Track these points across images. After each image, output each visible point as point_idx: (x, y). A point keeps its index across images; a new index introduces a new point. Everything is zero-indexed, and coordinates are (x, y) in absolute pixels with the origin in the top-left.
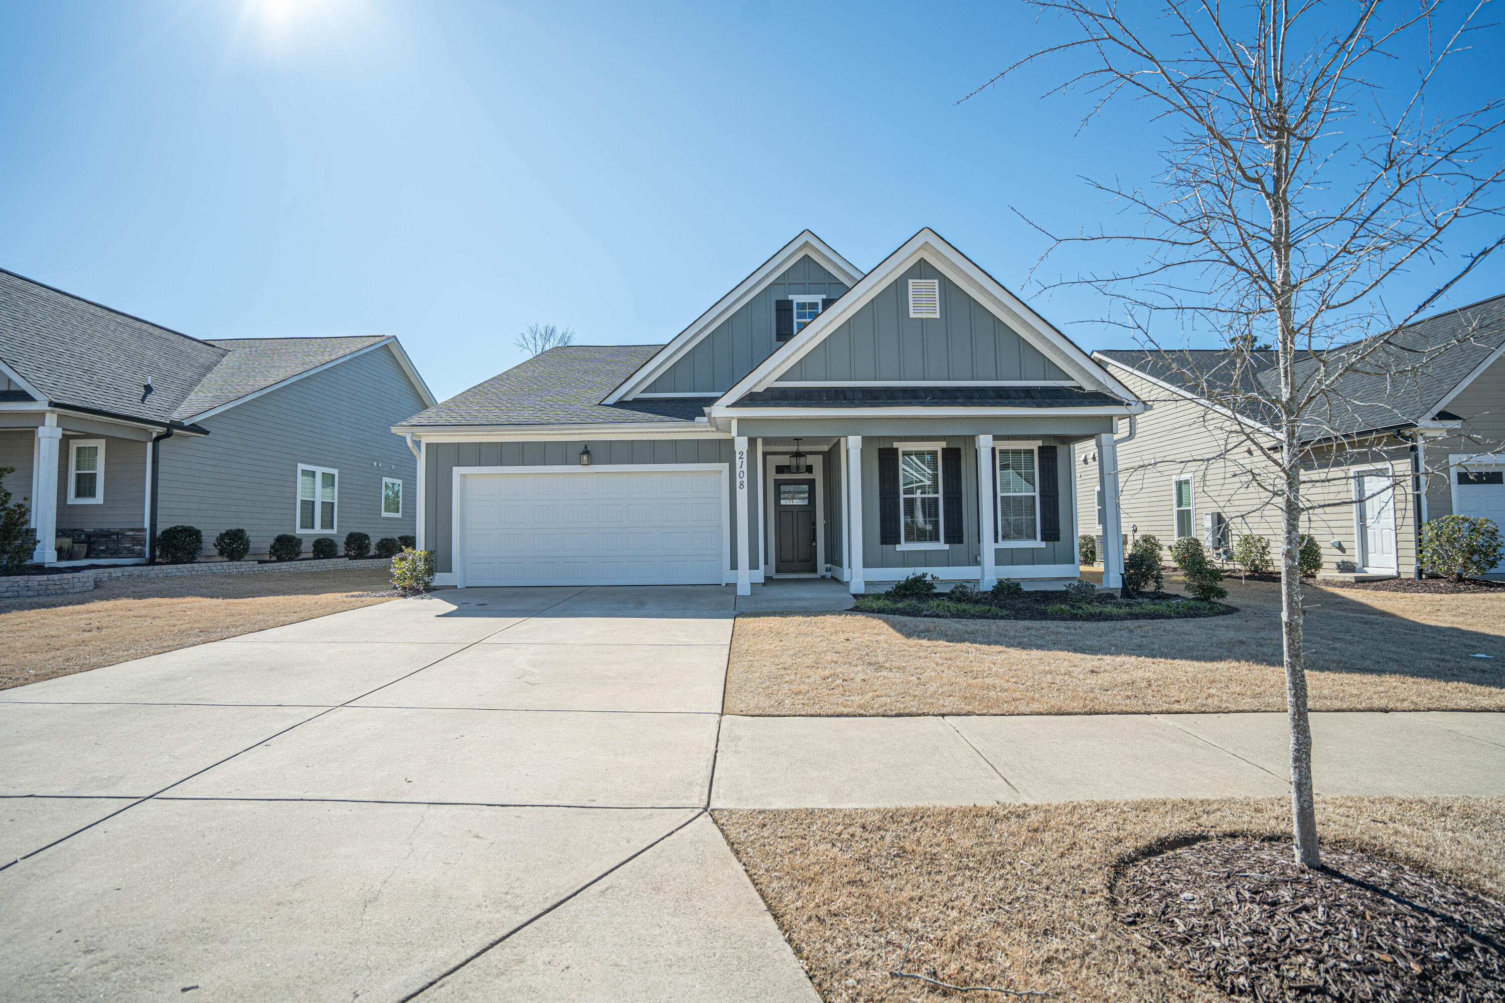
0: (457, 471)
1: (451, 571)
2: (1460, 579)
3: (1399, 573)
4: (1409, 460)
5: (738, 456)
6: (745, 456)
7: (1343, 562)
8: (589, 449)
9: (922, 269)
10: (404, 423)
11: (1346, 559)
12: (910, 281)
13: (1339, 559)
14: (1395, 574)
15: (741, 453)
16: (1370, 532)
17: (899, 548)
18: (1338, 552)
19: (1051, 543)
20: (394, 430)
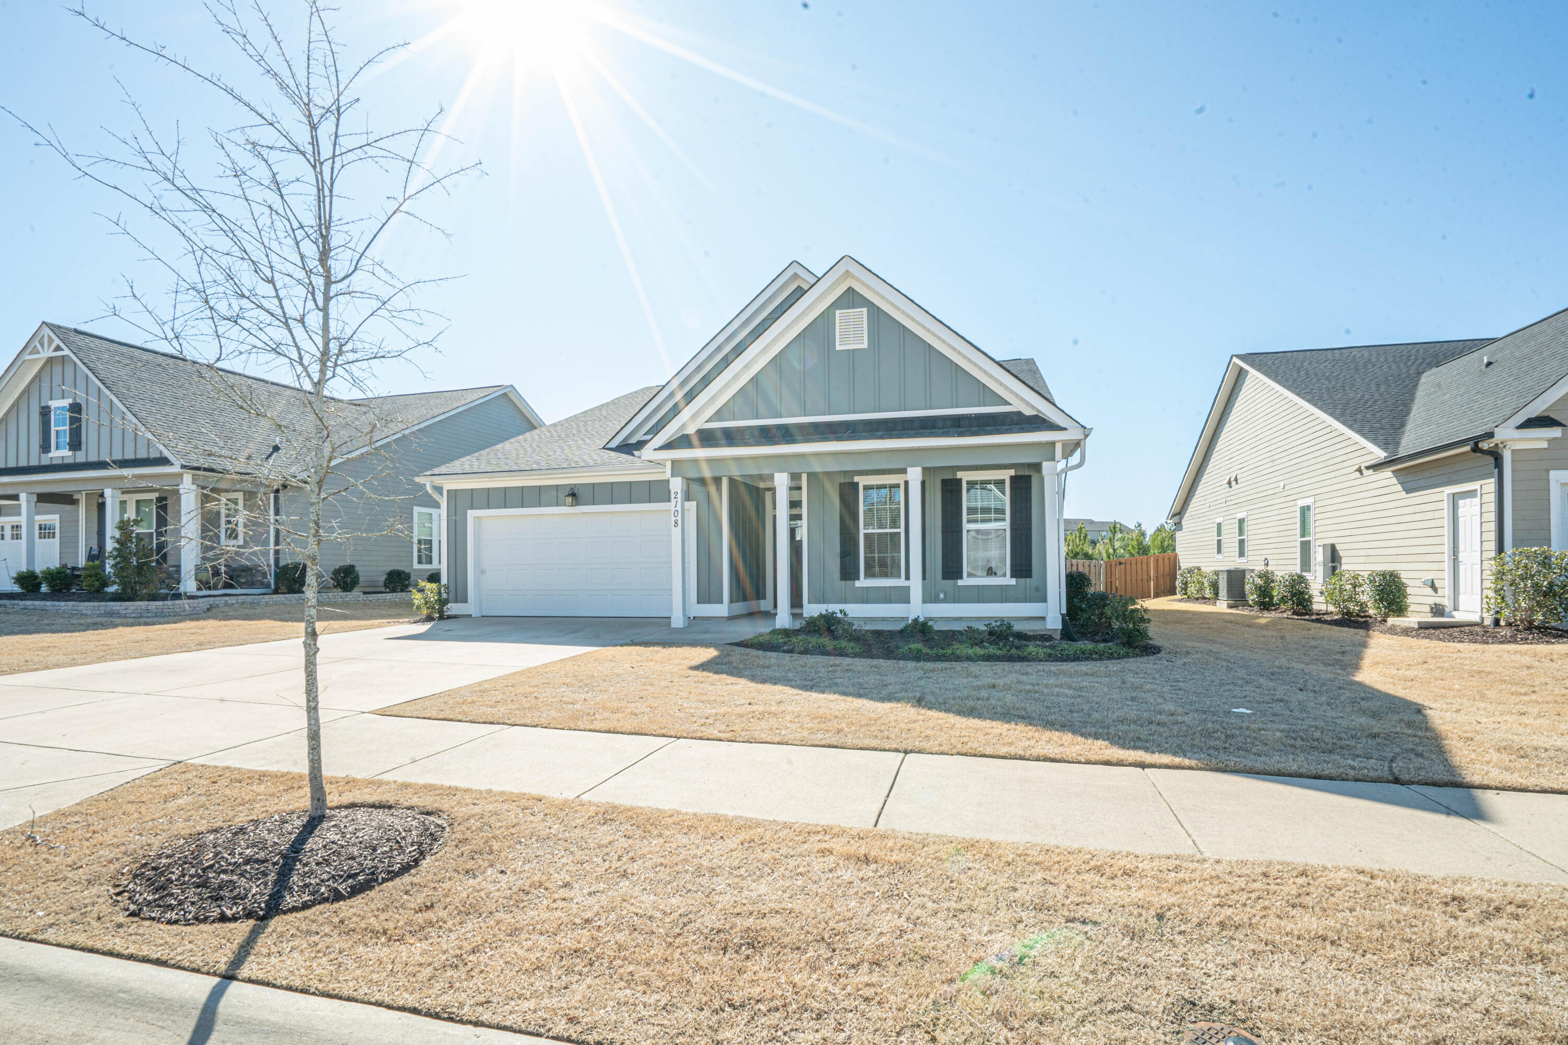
0: (471, 514)
1: (466, 602)
2: (1530, 627)
3: (1482, 619)
4: (1493, 480)
5: (673, 496)
6: (679, 496)
7: (1436, 604)
8: (576, 491)
9: (851, 298)
10: (429, 473)
11: (1438, 600)
12: (838, 312)
13: (1431, 601)
14: (1478, 620)
15: (676, 493)
16: (1462, 567)
17: (858, 584)
18: (1430, 591)
19: (1022, 580)
20: (417, 479)
